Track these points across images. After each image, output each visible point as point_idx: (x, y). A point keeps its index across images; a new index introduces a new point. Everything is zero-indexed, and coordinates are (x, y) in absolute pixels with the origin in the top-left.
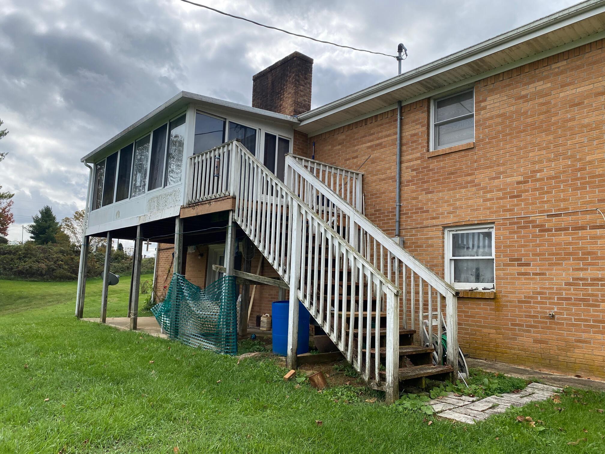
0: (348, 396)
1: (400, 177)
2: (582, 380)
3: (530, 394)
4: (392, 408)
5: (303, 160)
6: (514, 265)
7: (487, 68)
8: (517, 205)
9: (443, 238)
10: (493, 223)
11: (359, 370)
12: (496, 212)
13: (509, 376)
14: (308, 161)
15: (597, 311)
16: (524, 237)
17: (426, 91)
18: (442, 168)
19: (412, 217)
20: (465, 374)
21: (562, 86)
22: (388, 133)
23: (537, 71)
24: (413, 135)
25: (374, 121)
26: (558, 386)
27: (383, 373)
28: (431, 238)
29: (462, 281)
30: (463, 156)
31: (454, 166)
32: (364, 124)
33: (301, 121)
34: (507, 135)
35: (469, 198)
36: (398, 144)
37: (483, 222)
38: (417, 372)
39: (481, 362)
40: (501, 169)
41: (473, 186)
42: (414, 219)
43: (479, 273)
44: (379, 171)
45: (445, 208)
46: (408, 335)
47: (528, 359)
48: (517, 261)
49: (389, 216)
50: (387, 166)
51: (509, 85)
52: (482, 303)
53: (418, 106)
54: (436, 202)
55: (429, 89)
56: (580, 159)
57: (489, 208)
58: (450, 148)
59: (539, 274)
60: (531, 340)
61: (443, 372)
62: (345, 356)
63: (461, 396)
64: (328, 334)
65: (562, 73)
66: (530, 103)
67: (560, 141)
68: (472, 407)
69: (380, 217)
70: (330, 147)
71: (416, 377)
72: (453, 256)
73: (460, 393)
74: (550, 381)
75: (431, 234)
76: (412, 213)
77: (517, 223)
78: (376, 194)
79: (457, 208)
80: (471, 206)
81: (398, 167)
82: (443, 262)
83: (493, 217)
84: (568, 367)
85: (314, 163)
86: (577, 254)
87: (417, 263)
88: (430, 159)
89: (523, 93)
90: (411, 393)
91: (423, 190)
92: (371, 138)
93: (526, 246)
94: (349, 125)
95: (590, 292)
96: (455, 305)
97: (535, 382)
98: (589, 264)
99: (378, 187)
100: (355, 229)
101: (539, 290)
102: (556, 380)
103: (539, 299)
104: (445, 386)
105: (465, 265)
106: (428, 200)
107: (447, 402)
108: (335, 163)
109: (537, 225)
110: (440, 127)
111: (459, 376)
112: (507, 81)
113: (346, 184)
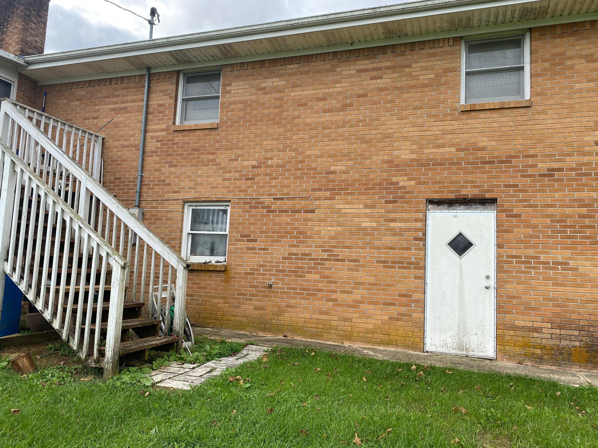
0: (60, 377)
1: (144, 146)
2: (288, 339)
3: (244, 356)
4: (109, 384)
5: (27, 110)
6: (243, 241)
7: (234, 55)
8: (250, 187)
9: (183, 212)
10: (229, 201)
11: (75, 348)
12: (232, 191)
13: (230, 341)
14: (33, 112)
15: (303, 281)
16: (253, 216)
17: (176, 63)
18: (187, 143)
19: (153, 188)
20: (190, 342)
21: (293, 87)
22: (134, 98)
23: (275, 67)
24: (160, 105)
25: (119, 82)
26: (269, 346)
27: (103, 348)
28: (171, 212)
29: (198, 254)
30: (207, 134)
31: (198, 143)
32: (108, 84)
33: (29, 63)
34: (247, 121)
35: (210, 175)
36: (144, 112)
37: (220, 199)
38: (141, 345)
39: (208, 331)
40: (240, 152)
41: (213, 165)
42: (155, 191)
43: (213, 248)
44: (122, 136)
45: (187, 183)
46: (136, 308)
47: (249, 324)
48: (246, 237)
49: (129, 185)
50: (131, 132)
51: (251, 75)
52: (214, 275)
53: (167, 77)
54: (178, 177)
55: (180, 62)
56: (302, 153)
57: (227, 187)
58: (196, 125)
59: (263, 249)
60: (252, 308)
61: (168, 343)
62: (60, 334)
63: (183, 364)
64: (41, 311)
65: (294, 74)
66: (268, 95)
67: (289, 134)
68: (191, 374)
69: (119, 186)
70: (65, 101)
71: (139, 350)
72: (191, 230)
73: (182, 361)
74: (263, 343)
75: (171, 208)
76: (153, 185)
77: (250, 203)
78: (117, 161)
79: (197, 184)
80: (212, 183)
81: (142, 136)
82: (181, 236)
83: (230, 197)
84: (277, 329)
85: (42, 115)
86: (293, 233)
87: (151, 235)
88: (176, 133)
89: (263, 85)
90: (132, 366)
91: (166, 163)
92: (116, 100)
93: (255, 224)
94: (91, 81)
95: (300, 265)
96: (185, 277)
97: (251, 344)
98: (302, 242)
99: (120, 153)
100: (86, 196)
101: (262, 263)
102: (267, 341)
103: (262, 271)
104: (168, 356)
105: (202, 239)
106: (171, 173)
107: (168, 371)
108: (72, 120)
109: (265, 206)
110: (188, 102)
111: (183, 346)
112: (251, 71)
113: (82, 146)
